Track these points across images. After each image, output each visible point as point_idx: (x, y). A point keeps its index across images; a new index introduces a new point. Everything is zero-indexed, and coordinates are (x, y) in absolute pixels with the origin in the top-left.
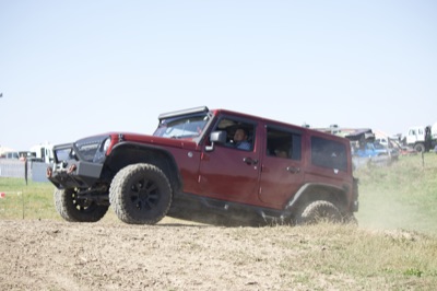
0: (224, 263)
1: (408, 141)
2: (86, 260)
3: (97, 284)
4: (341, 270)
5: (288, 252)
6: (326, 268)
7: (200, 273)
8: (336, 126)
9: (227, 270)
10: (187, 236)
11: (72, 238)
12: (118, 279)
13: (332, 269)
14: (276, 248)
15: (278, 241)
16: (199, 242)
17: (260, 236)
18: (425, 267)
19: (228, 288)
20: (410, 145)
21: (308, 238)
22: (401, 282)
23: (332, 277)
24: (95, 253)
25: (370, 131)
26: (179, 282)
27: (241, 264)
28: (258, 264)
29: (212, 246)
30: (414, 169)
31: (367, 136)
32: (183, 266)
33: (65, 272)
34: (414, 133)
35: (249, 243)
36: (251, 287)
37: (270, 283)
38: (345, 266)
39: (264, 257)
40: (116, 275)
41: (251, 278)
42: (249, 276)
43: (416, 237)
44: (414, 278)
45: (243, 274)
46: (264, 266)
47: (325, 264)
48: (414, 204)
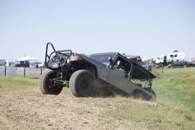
0: (73, 113)
1: (156, 62)
2: (12, 109)
3: (17, 120)
4: (125, 118)
5: (102, 109)
6: (119, 117)
7: (62, 117)
8: (124, 54)
9: (74, 116)
10: (57, 100)
11: (6, 99)
12: (26, 118)
13: (122, 118)
14: (96, 107)
15: (97, 104)
16: (62, 103)
17: (90, 102)
18: (163, 118)
19: (75, 124)
20: (157, 64)
21: (111, 103)
22: (152, 125)
23: (121, 121)
24: (16, 106)
25: (139, 57)
26: (53, 121)
27: (81, 114)
28: (89, 114)
29: (68, 105)
30: (158, 75)
31: (138, 59)
32: (55, 114)
33: (3, 115)
34: (159, 59)
35: (84, 105)
36: (85, 124)
37: (94, 123)
38: (127, 117)
39: (91, 111)
40: (25, 117)
41: (85, 120)
42: (84, 120)
43: (159, 105)
44: (158, 123)
45: (82, 118)
46: (91, 115)
47: (119, 115)
48: (158, 90)
